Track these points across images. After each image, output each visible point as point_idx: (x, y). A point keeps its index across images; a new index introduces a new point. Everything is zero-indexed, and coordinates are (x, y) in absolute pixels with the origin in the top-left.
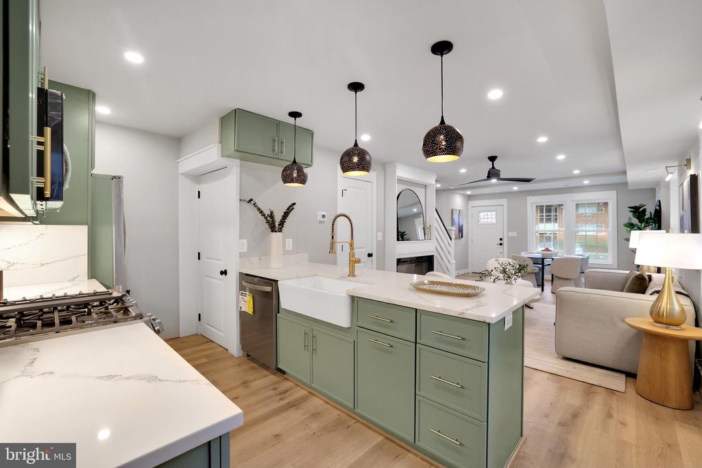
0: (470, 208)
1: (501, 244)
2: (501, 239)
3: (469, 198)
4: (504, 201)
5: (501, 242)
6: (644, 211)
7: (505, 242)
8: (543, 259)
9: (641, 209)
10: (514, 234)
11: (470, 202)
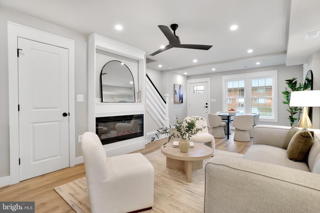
0: (188, 84)
1: (207, 107)
2: (207, 104)
3: (188, 77)
4: (208, 79)
5: (207, 105)
6: (296, 83)
7: (209, 105)
8: (229, 117)
9: (294, 82)
10: (214, 100)
11: (188, 80)
